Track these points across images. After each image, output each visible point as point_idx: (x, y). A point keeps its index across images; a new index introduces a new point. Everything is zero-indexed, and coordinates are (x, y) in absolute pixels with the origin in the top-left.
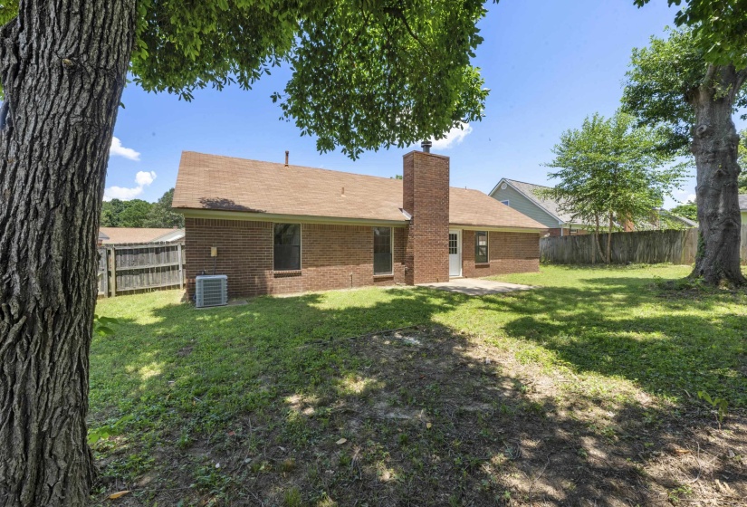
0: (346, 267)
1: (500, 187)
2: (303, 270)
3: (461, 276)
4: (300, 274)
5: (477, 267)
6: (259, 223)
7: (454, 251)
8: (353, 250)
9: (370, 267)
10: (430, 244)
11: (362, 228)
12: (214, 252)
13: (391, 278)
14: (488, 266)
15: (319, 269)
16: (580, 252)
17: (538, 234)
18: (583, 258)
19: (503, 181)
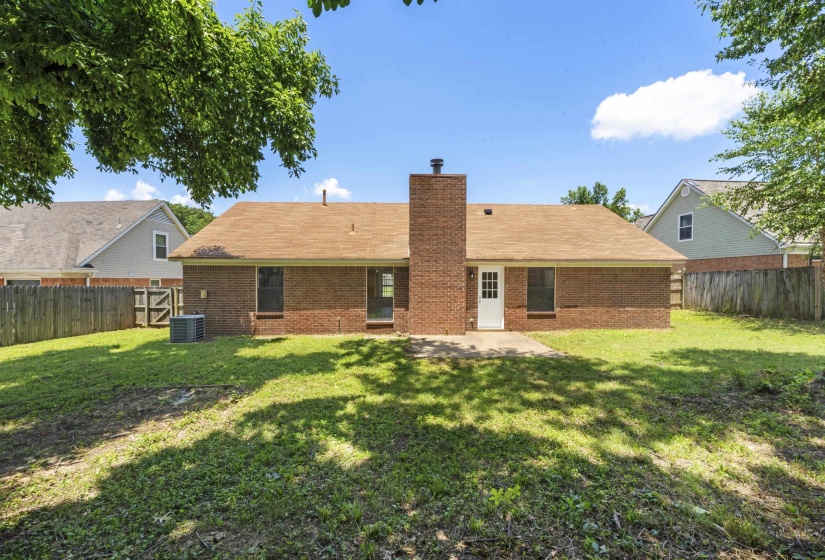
0: (333, 310)
1: (679, 193)
2: (285, 313)
3: (503, 327)
4: (282, 317)
5: (530, 317)
6: (243, 268)
7: (490, 294)
8: (340, 293)
9: (363, 311)
10: (434, 286)
11: (352, 269)
12: (203, 294)
13: (391, 326)
14: (554, 316)
15: (301, 312)
16: (792, 298)
17: (667, 269)
18: (797, 308)
19: (683, 185)
